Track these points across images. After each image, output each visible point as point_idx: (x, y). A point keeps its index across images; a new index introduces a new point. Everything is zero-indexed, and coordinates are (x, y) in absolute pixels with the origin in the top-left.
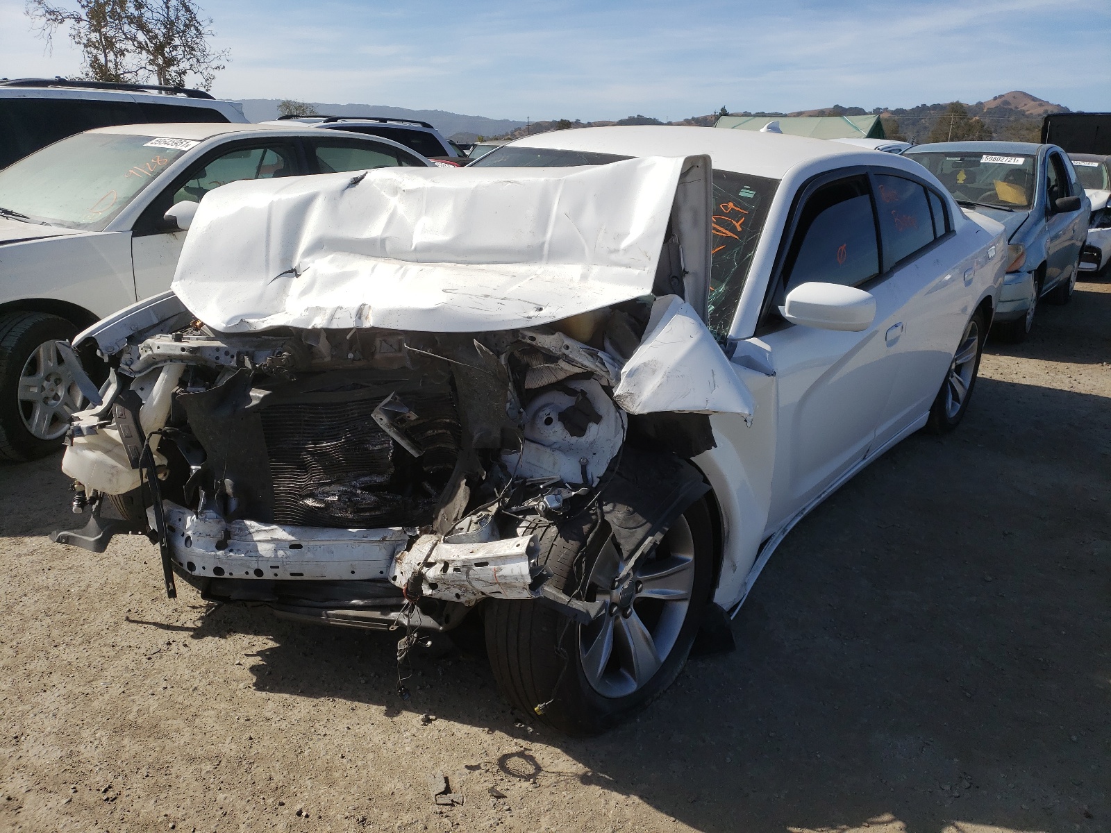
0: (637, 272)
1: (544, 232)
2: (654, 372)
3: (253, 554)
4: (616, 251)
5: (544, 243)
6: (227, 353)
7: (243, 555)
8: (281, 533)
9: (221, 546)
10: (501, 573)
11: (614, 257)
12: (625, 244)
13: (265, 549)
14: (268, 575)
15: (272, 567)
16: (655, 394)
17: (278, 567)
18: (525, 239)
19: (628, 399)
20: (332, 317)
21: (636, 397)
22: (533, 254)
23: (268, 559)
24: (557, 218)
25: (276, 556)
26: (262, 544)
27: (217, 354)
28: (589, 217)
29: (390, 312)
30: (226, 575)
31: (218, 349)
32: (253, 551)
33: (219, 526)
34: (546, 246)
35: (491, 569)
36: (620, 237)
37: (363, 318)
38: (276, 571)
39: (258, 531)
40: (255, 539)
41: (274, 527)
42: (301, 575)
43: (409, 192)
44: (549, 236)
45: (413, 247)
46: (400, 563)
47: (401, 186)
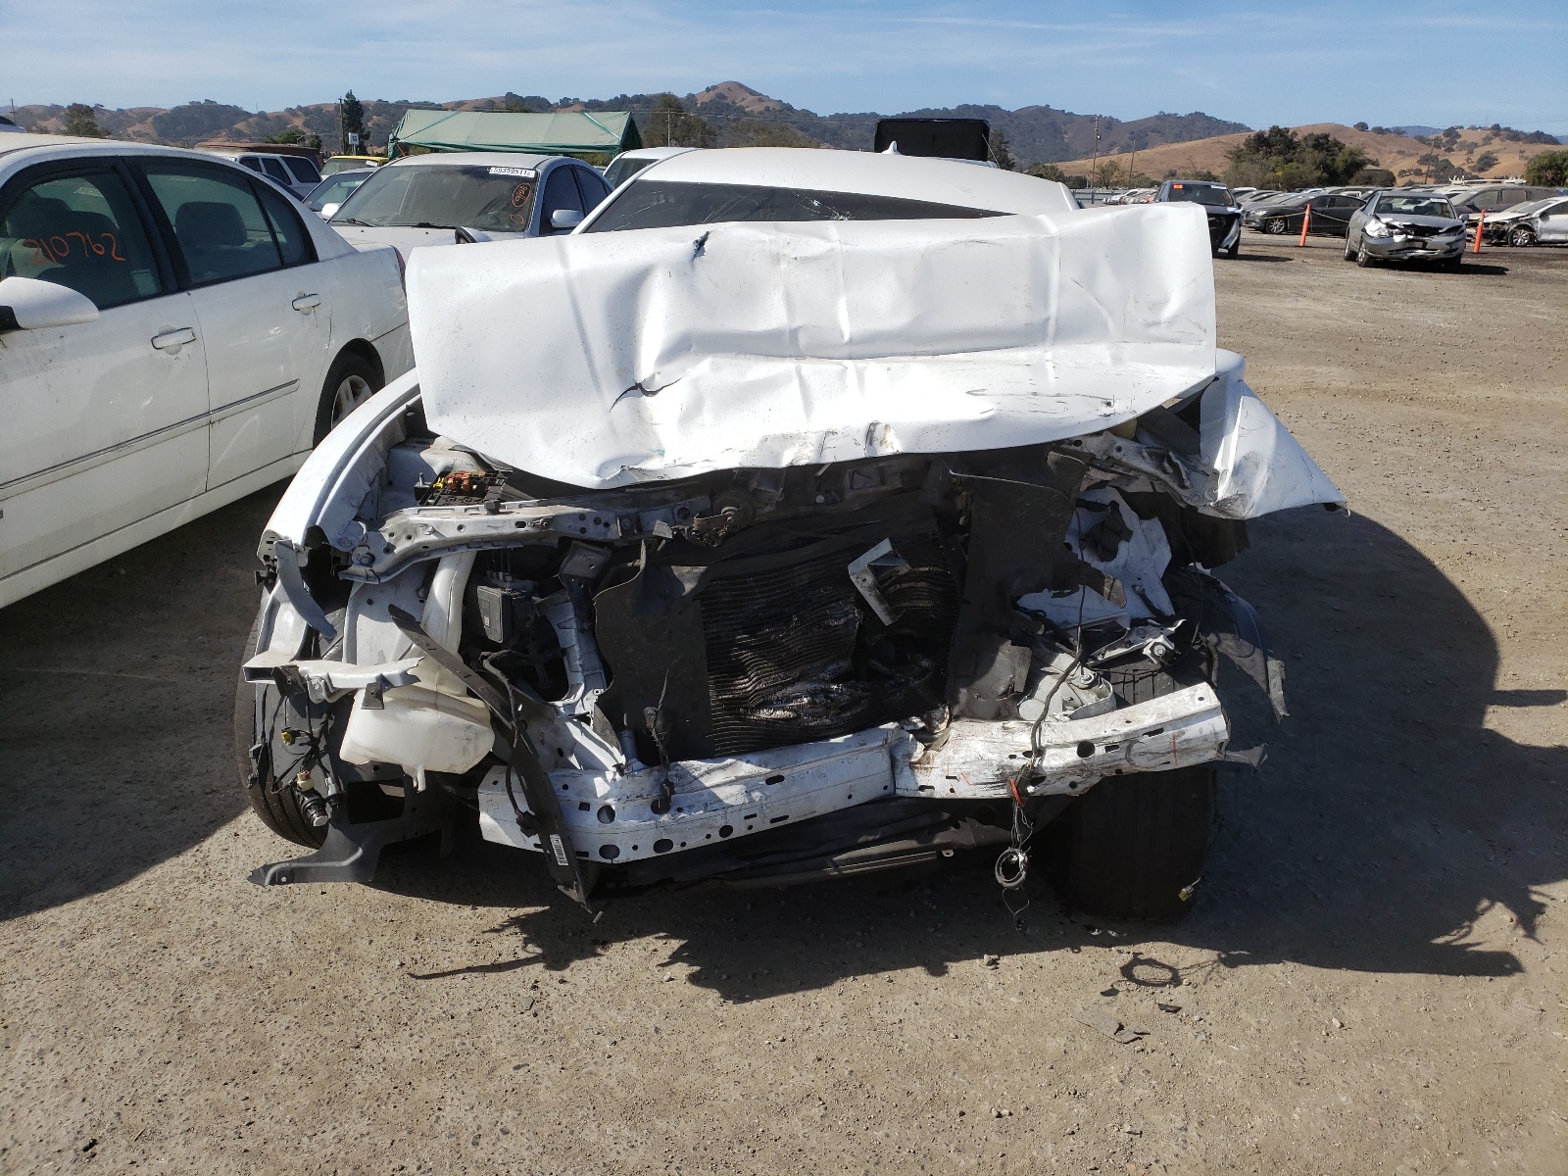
0: (1191, 348)
1: (1045, 304)
2: (1257, 465)
3: (716, 806)
4: (1157, 324)
5: (1048, 320)
6: (597, 521)
7: (701, 812)
8: (745, 768)
9: (660, 806)
10: (1184, 737)
11: (1153, 331)
12: (1168, 312)
13: (731, 795)
14: (740, 830)
15: (746, 818)
16: (1266, 491)
17: (755, 816)
18: (1020, 317)
19: (1239, 502)
20: (821, 449)
21: (1248, 498)
22: (1031, 335)
23: (741, 807)
24: (1062, 287)
25: (752, 801)
26: (722, 788)
27: (582, 524)
28: (1107, 282)
29: (925, 430)
30: (676, 848)
31: (582, 517)
32: (712, 803)
33: (652, 779)
34: (1052, 322)
35: (1168, 736)
36: (1158, 305)
37: (876, 443)
38: (750, 822)
39: (708, 772)
40: (707, 784)
41: (729, 761)
42: (786, 817)
43: (806, 260)
44: (1053, 310)
45: (846, 338)
46: (926, 769)
47: (786, 251)
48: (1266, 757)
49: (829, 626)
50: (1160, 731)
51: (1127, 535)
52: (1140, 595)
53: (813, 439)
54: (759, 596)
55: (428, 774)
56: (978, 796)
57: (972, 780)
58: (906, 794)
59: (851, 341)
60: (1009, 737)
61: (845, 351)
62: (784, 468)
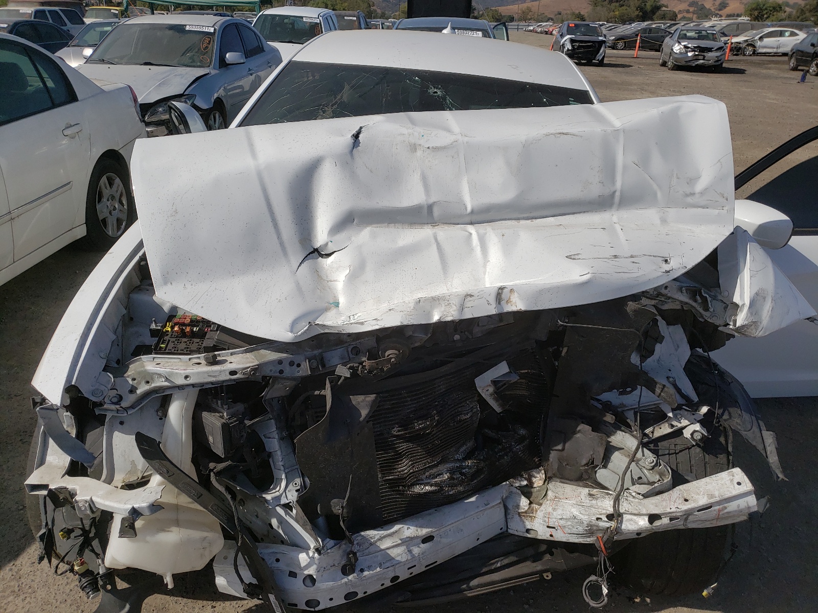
0: (716, 212)
1: (613, 180)
2: (764, 298)
3: (388, 564)
4: (693, 194)
5: (615, 192)
6: (292, 364)
7: (378, 569)
8: (408, 530)
9: (347, 570)
10: (726, 511)
11: (689, 200)
12: (700, 186)
13: (399, 553)
14: (404, 575)
15: (409, 569)
16: (771, 317)
17: (415, 566)
18: (595, 190)
19: (753, 327)
20: (462, 308)
21: (759, 324)
22: (603, 203)
23: (405, 563)
24: (625, 167)
25: (413, 556)
26: (391, 550)
27: (280, 367)
28: (657, 164)
30: (360, 595)
31: (280, 362)
32: (387, 560)
33: (341, 552)
34: (618, 194)
35: (714, 510)
36: (692, 181)
37: (503, 303)
38: (410, 571)
39: (381, 539)
40: (383, 547)
41: (397, 527)
42: (436, 562)
43: (436, 149)
44: (618, 185)
45: (469, 209)
46: (530, 517)
47: (422, 142)
48: (768, 505)
49: (460, 421)
50: (711, 507)
51: (659, 339)
52: (673, 384)
53: (456, 302)
54: (410, 403)
55: (174, 576)
56: (571, 541)
57: (567, 530)
58: (516, 533)
59: (472, 212)
60: (594, 502)
61: (468, 219)
62: (433, 323)
